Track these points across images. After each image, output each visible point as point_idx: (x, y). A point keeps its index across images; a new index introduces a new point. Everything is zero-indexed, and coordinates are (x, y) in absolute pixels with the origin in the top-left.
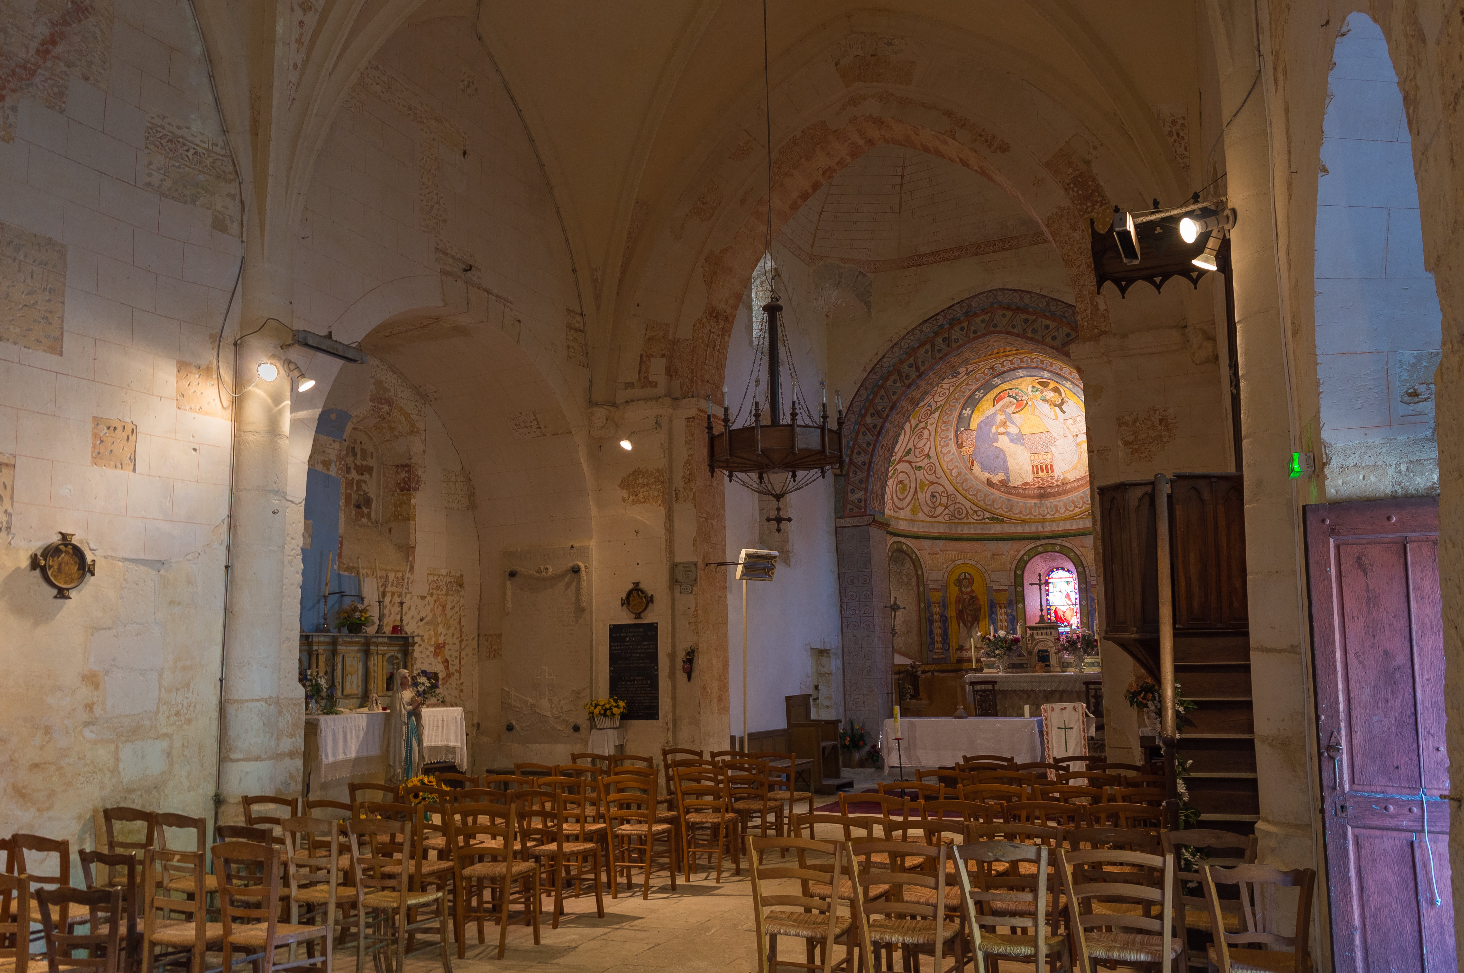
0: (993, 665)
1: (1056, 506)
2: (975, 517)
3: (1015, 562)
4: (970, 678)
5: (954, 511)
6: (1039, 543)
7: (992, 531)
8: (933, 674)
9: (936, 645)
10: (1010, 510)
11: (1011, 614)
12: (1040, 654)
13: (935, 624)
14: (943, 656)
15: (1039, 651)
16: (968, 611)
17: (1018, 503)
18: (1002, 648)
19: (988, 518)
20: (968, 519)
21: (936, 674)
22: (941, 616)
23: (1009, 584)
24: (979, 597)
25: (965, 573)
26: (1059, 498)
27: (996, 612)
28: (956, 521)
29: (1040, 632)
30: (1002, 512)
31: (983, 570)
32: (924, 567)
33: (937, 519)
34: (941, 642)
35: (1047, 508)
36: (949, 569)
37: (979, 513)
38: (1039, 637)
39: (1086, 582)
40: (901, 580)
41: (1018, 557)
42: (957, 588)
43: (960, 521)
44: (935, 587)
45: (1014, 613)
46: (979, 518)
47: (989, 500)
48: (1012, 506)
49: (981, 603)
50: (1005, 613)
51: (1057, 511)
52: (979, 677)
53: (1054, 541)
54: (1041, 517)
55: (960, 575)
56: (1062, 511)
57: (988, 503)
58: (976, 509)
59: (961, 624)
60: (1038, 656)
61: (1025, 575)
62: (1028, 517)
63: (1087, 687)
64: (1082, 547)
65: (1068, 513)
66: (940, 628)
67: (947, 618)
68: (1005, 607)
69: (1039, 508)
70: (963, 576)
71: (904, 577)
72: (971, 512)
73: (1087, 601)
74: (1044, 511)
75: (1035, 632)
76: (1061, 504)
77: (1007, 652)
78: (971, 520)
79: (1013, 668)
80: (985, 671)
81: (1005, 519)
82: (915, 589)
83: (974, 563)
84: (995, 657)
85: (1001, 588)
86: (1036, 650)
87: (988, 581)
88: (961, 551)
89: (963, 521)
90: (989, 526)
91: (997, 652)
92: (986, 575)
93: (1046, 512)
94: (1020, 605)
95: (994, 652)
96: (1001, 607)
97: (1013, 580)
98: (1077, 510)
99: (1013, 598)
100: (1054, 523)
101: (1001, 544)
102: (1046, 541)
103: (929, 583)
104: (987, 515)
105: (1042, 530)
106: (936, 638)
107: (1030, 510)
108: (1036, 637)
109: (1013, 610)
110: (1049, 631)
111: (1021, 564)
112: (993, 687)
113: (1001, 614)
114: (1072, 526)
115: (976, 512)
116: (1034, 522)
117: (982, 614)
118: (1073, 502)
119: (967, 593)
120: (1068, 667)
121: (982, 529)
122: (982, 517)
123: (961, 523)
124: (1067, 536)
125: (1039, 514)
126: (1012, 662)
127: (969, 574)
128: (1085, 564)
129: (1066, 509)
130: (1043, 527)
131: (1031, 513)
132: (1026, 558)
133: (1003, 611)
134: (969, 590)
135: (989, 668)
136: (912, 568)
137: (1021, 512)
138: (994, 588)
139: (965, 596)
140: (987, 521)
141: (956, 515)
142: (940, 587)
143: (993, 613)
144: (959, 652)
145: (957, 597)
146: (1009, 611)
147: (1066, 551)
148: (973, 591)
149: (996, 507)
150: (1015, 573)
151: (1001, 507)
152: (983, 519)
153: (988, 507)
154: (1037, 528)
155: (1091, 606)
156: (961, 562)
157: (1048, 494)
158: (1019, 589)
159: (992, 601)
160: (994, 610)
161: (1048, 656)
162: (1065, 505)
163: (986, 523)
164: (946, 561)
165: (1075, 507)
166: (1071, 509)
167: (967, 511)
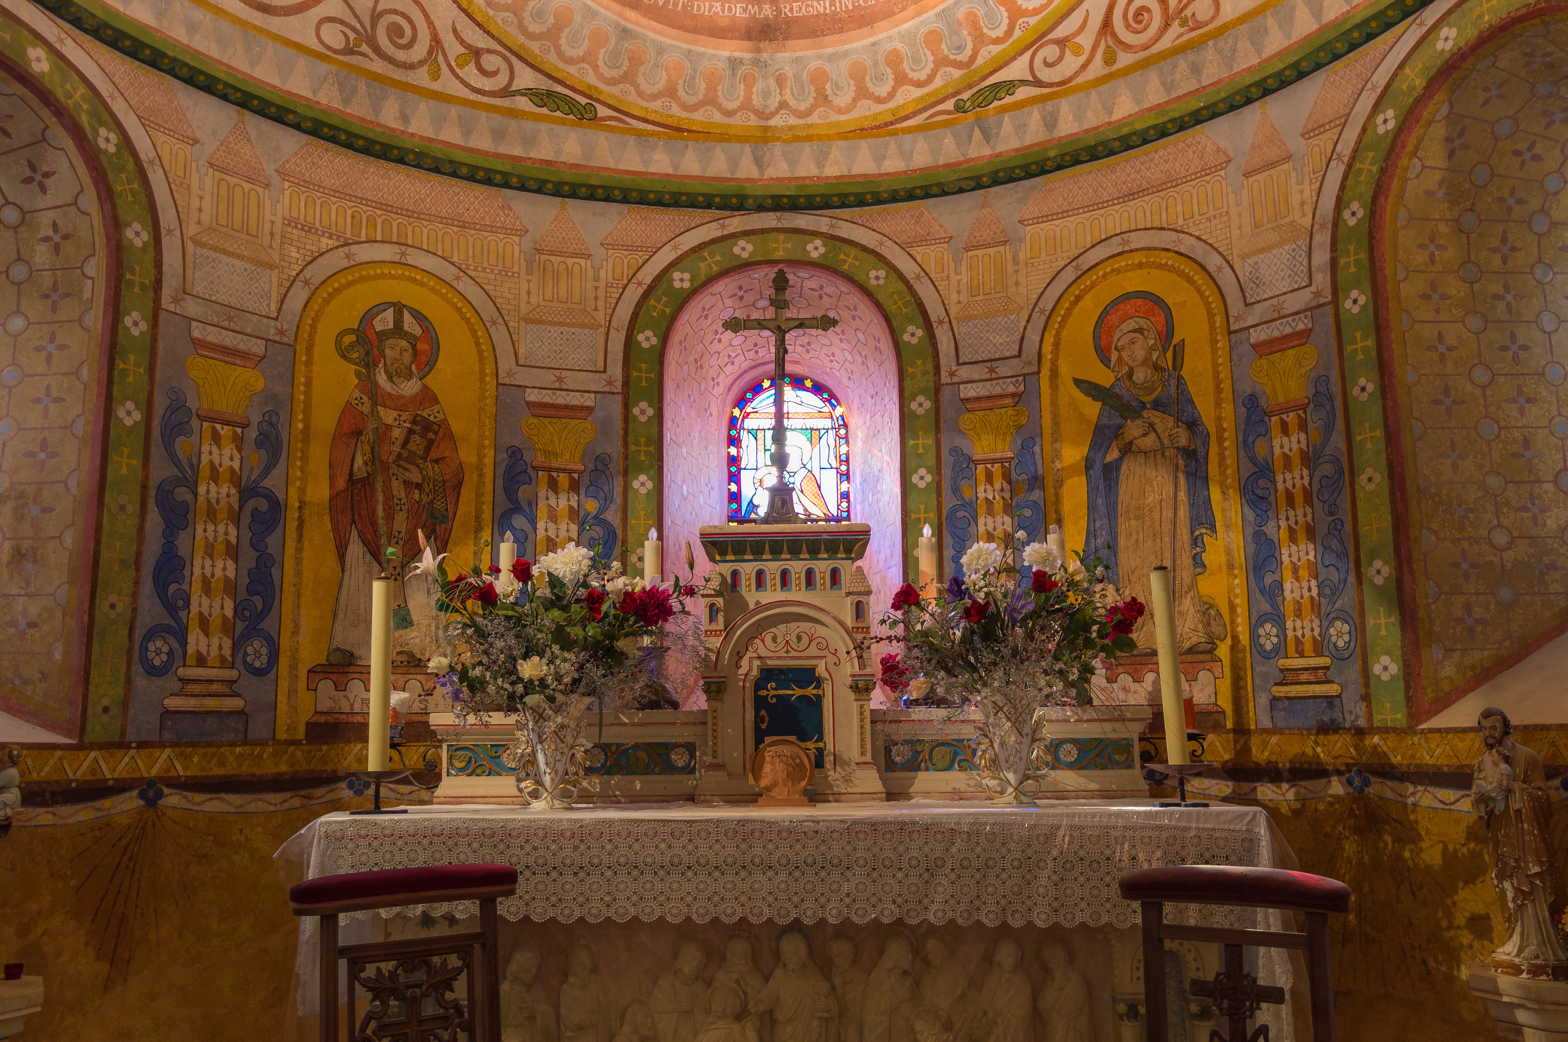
0: (498, 749)
1: (819, 79)
2: (470, 73)
3: (634, 294)
4: (334, 838)
5: (376, 17)
6: (736, 223)
7: (543, 151)
8: (151, 803)
9: (196, 641)
10: (627, 78)
11: (598, 520)
12: (771, 691)
13: (203, 531)
14: (235, 703)
15: (768, 674)
16: (398, 490)
17: (661, 50)
18: (567, 644)
19: (529, 93)
20: (435, 75)
21: (173, 799)
22: (247, 492)
23: (597, 383)
24: (457, 427)
25: (399, 308)
26: (833, 45)
27: (533, 503)
28: (378, 66)
29: (772, 567)
30: (592, 79)
31: (488, 311)
32: (167, 218)
33: (276, 24)
34: (227, 628)
35: (780, 81)
36: (317, 272)
37: (490, 62)
38: (767, 597)
39: (937, 389)
40: (19, 272)
41: (648, 275)
42: (349, 372)
43: (397, 74)
44: (228, 339)
45: (612, 516)
46: (487, 84)
47: (539, 15)
48: (636, 61)
49: (466, 455)
50: (573, 514)
51: (823, 98)
52: (394, 836)
53: (802, 221)
54: (754, 121)
55: (369, 316)
56: (842, 99)
57: (534, 27)
58: (479, 40)
59: (356, 548)
60: (760, 703)
61: (673, 356)
62: (697, 116)
63: (1152, 911)
64: (925, 241)
65: (866, 110)
66: (233, 552)
67: (276, 508)
68: (574, 487)
69: (749, 81)
70: (385, 321)
71: (42, 255)
72: (454, 49)
73: (938, 470)
74: (766, 94)
75: (747, 569)
76: (839, 71)
77: (595, 672)
78: (448, 84)
79: (607, 770)
80: (449, 785)
81: (603, 111)
82: (95, 319)
83: (448, 272)
84: (511, 704)
85: (561, 399)
86: (749, 667)
87: (506, 363)
88: (388, 208)
89: (413, 78)
90: (528, 125)
91: (529, 669)
92: (499, 334)
93: (774, 103)
94: (642, 484)
95: (511, 672)
96: (553, 485)
97: (616, 371)
98: (908, 95)
99: (614, 448)
100: (807, 149)
101: (577, 210)
102: (769, 220)
103: (192, 308)
104: (526, 78)
105: (755, 174)
106: (199, 603)
107: (711, 88)
108: (752, 597)
109: (607, 500)
110: (822, 567)
111: (659, 306)
112: (488, 905)
113: (553, 517)
114: (880, 158)
115: (476, 53)
116: (725, 137)
117: (465, 507)
118: (894, 60)
119: (398, 404)
120: (913, 766)
121: (498, 134)
122: (501, 81)
123: (405, 86)
124: (861, 202)
125: (747, 106)
126: (611, 735)
127: (418, 316)
128: (935, 311)
129: (862, 92)
130: (758, 162)
131: (711, 100)
132: (681, 280)
133: (563, 502)
134: (410, 388)
135: (473, 768)
136: (90, 201)
137: (671, 92)
138: (533, 396)
139: (388, 416)
140: (523, 103)
141: (383, 41)
142: (257, 347)
143: (517, 509)
144: (326, 686)
145: (348, 409)
146: (591, 506)
147: (849, 261)
148: (428, 397)
149: (570, 51)
150: (629, 342)
151: (588, 58)
152: (506, 92)
153: (535, 47)
154: (734, 164)
155: (956, 490)
156: (387, 253)
157: (790, 22)
158: (643, 411)
159: (515, 454)
160: (523, 493)
161: (815, 704)
162: (858, 75)
163: (515, 114)
164: (308, 229)
165: (901, 79)
166: (883, 90)
167: (436, 40)
